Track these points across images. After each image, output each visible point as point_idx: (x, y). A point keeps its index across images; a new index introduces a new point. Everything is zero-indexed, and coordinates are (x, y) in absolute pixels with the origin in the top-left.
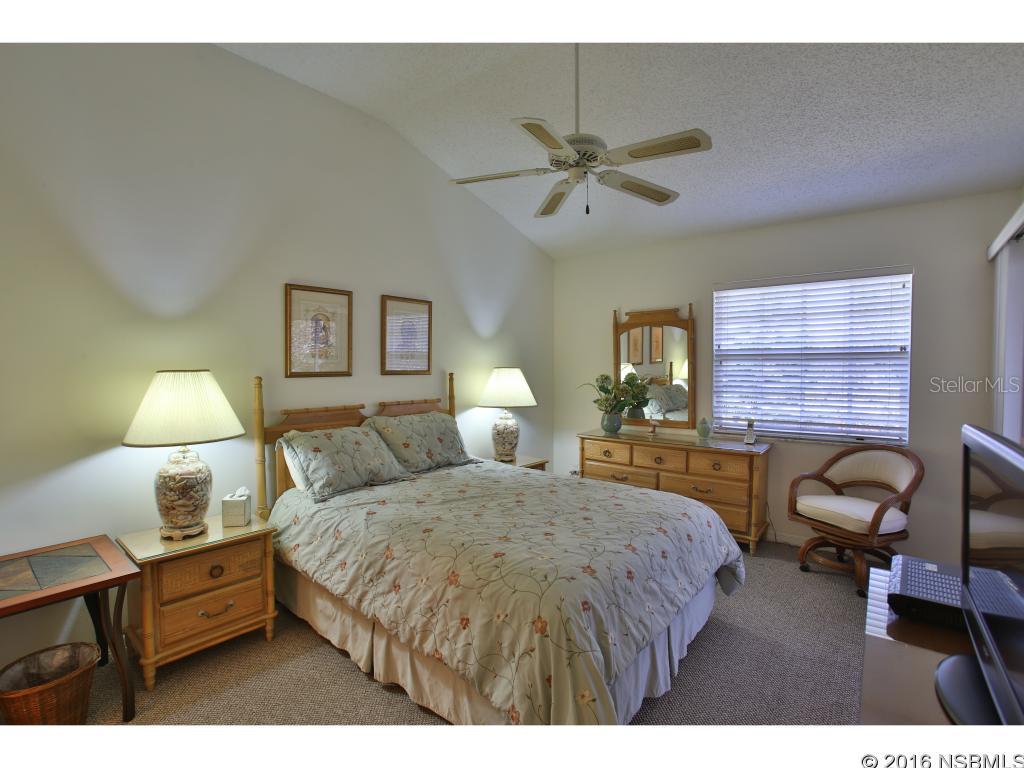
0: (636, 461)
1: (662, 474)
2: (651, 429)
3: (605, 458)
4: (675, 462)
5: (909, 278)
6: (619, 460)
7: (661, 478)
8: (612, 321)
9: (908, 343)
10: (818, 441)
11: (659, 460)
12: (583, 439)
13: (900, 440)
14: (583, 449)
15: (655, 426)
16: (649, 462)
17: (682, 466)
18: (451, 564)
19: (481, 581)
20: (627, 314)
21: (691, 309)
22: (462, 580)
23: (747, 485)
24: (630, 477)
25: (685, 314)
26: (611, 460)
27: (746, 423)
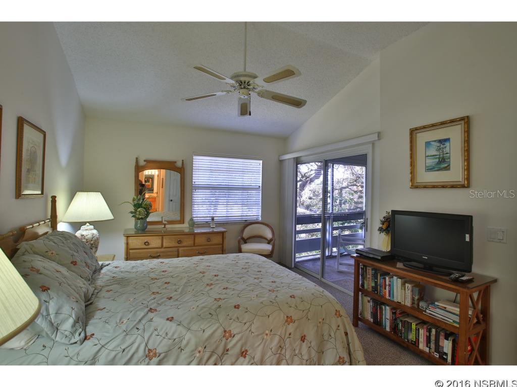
0: (165, 245)
1: (181, 249)
2: (163, 226)
3: (145, 247)
4: (188, 242)
5: (261, 162)
6: (154, 246)
7: (180, 251)
8: (134, 164)
9: (261, 185)
10: (234, 223)
11: (180, 242)
12: (127, 237)
13: (257, 220)
14: (127, 244)
15: (165, 225)
16: (174, 244)
17: (191, 243)
18: (282, 315)
19: (305, 312)
20: (145, 161)
21: (183, 163)
22: (294, 318)
23: (221, 246)
24: (161, 254)
25: (179, 164)
26: (150, 246)
27: (211, 218)
